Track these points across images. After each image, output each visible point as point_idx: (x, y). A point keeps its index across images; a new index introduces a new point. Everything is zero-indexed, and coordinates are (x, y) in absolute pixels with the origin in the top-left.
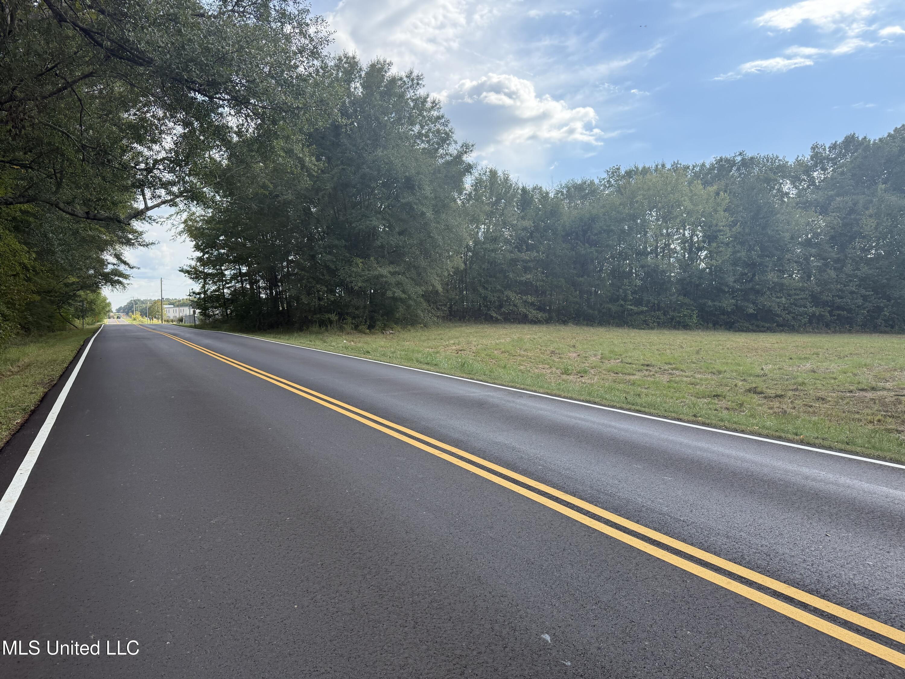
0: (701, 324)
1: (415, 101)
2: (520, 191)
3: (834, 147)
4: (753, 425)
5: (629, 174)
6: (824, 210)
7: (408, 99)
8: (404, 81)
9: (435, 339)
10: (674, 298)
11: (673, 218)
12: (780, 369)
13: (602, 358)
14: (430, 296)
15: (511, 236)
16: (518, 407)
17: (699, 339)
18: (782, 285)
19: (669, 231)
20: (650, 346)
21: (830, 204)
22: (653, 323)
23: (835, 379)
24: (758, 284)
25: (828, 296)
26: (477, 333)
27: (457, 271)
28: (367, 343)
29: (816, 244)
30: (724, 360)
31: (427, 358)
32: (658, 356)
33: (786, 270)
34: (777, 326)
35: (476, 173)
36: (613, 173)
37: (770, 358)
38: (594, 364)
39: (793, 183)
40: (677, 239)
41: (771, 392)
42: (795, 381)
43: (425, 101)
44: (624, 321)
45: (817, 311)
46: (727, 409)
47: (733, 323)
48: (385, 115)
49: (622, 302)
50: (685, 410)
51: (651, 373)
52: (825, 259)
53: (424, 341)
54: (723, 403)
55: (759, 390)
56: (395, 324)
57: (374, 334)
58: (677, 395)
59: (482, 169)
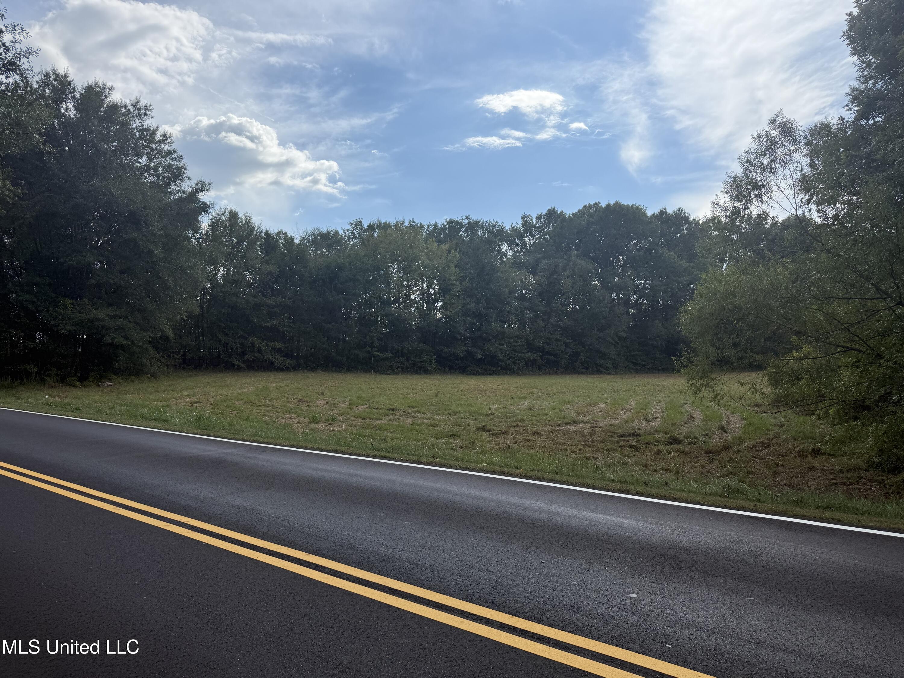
0: (439, 369)
1: (141, 131)
2: (263, 235)
3: (539, 217)
4: (483, 461)
5: (371, 227)
6: (533, 270)
7: (134, 129)
8: (129, 110)
9: (165, 391)
10: (415, 345)
11: (412, 271)
12: (504, 408)
13: (350, 404)
14: (159, 342)
15: (254, 279)
16: (260, 463)
17: (438, 382)
18: (504, 333)
19: (409, 283)
20: (396, 391)
21: (538, 265)
22: (397, 369)
23: (547, 415)
24: (485, 333)
25: (539, 342)
26: (215, 382)
27: (190, 316)
28: (77, 398)
29: (529, 298)
30: (459, 402)
31: (154, 413)
32: (402, 400)
33: (507, 321)
34: (501, 369)
35: (213, 212)
36: (356, 225)
37: (496, 398)
38: (343, 411)
39: (509, 246)
40: (417, 291)
41: (497, 429)
42: (516, 418)
43: (154, 133)
44: (371, 367)
45: (531, 356)
46: (462, 447)
47: (465, 368)
48: (105, 143)
49: (369, 349)
50: (425, 451)
51: (396, 417)
52: (536, 312)
53: (151, 393)
54: (458, 442)
55: (487, 428)
56: (115, 374)
57: (87, 386)
58: (418, 437)
59: (221, 208)
